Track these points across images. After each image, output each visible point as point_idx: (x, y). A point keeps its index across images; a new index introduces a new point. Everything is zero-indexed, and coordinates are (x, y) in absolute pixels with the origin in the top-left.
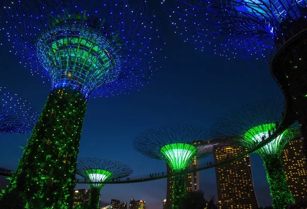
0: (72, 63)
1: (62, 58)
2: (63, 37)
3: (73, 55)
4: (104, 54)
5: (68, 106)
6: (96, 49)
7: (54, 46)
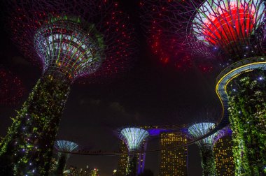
0: (62, 55)
1: (55, 50)
2: (59, 33)
3: (64, 48)
4: (89, 52)
5: (55, 89)
6: (84, 46)
7: (51, 38)
